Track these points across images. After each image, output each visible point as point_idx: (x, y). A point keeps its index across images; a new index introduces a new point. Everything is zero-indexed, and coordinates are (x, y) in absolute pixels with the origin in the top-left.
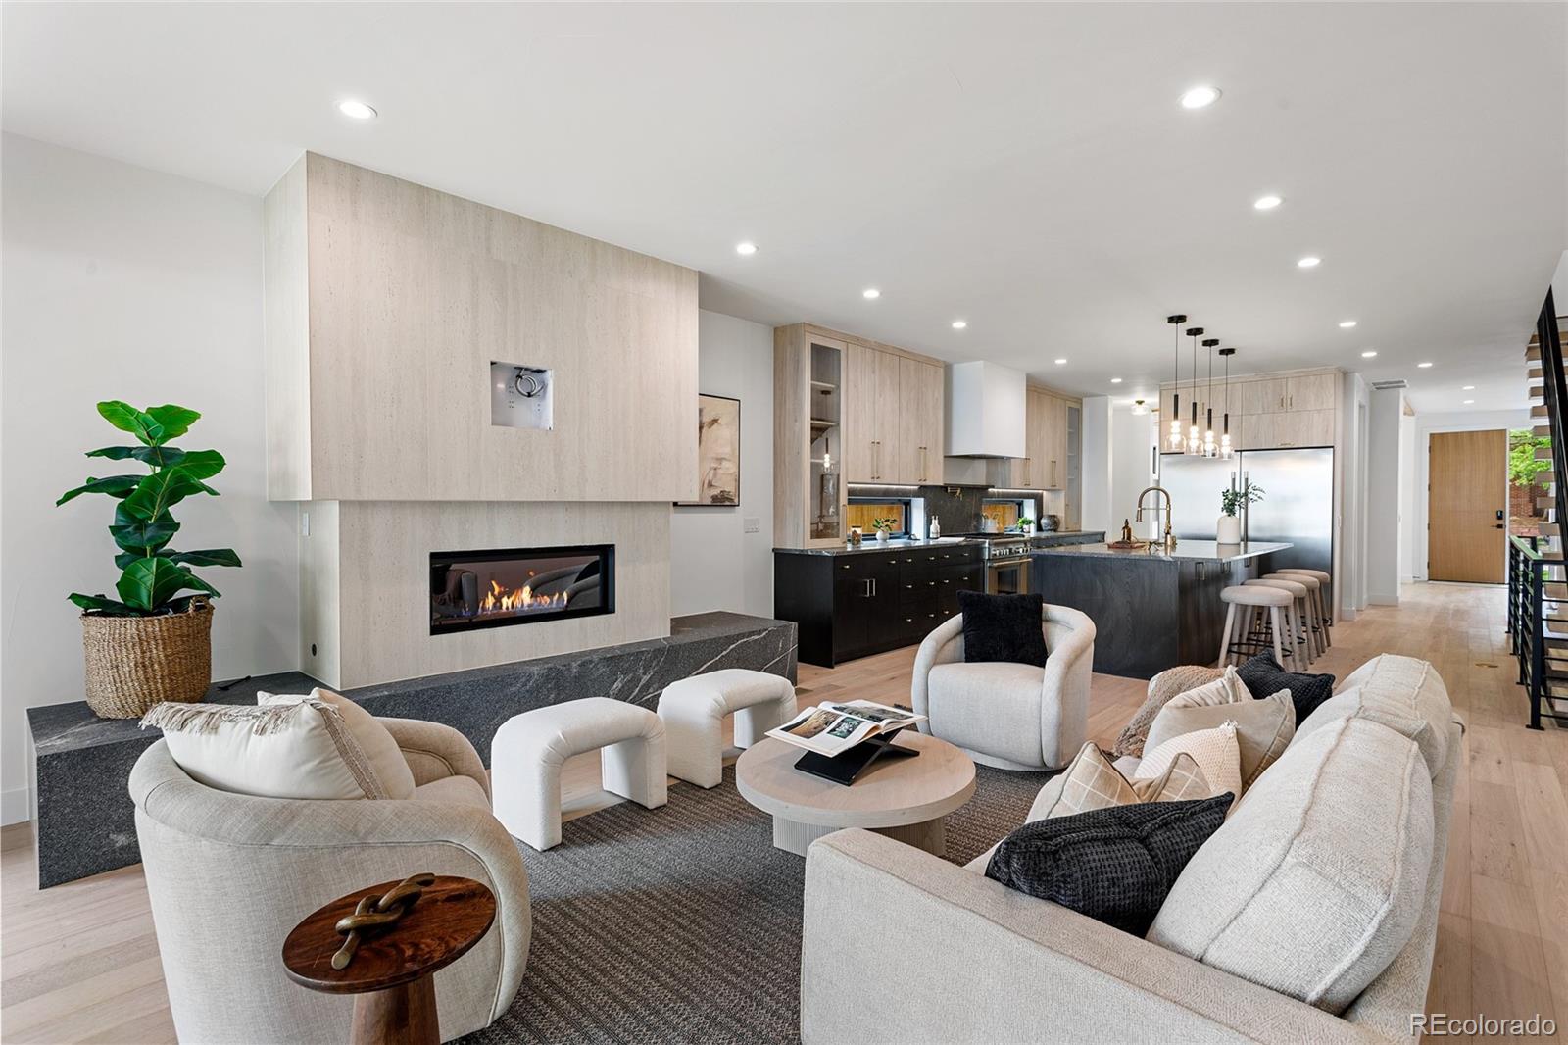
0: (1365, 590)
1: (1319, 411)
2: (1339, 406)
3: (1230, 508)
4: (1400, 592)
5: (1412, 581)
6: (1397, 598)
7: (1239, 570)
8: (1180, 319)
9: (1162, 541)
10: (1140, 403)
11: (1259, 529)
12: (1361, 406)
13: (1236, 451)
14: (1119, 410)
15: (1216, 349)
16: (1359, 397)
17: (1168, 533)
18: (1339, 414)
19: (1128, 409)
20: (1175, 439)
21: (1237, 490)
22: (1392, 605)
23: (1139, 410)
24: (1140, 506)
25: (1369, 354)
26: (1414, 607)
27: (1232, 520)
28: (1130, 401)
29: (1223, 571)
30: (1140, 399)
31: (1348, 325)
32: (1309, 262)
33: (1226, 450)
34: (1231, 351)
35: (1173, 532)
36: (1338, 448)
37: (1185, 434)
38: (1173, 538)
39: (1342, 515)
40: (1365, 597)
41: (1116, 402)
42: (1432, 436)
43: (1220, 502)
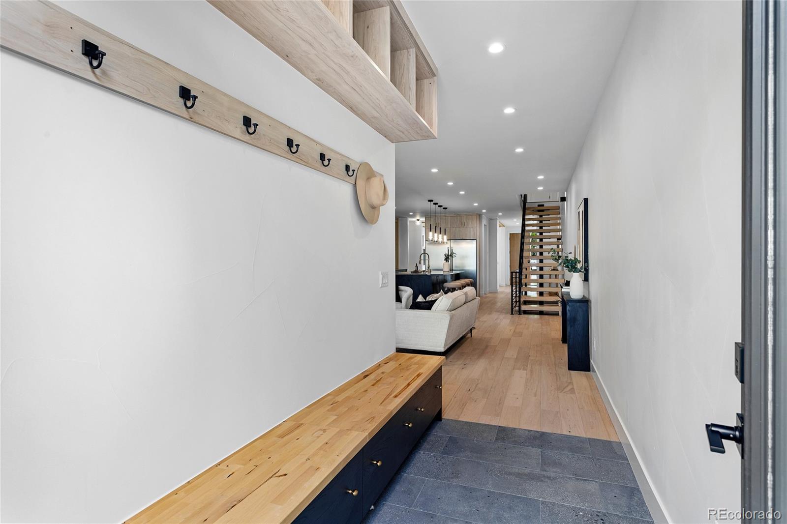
0: (488, 287)
1: (472, 227)
2: (478, 226)
3: (447, 259)
4: (498, 288)
5: (505, 285)
6: (497, 290)
7: (449, 278)
8: (432, 201)
9: (427, 271)
10: (418, 220)
11: (456, 267)
12: (485, 225)
13: (448, 240)
14: (410, 222)
15: (442, 208)
16: (484, 222)
17: (429, 268)
18: (478, 228)
19: (414, 222)
20: (430, 238)
21: (449, 254)
22: (496, 292)
23: (418, 223)
24: (420, 258)
25: (484, 211)
26: (502, 292)
27: (447, 263)
28: (415, 219)
29: (444, 279)
30: (418, 219)
31: (476, 204)
32: (462, 193)
33: (445, 240)
34: (446, 208)
35: (430, 268)
36: (478, 240)
37: (433, 236)
38: (430, 270)
39: (480, 262)
40: (488, 290)
41: (410, 219)
42: (510, 234)
43: (444, 257)
